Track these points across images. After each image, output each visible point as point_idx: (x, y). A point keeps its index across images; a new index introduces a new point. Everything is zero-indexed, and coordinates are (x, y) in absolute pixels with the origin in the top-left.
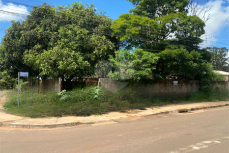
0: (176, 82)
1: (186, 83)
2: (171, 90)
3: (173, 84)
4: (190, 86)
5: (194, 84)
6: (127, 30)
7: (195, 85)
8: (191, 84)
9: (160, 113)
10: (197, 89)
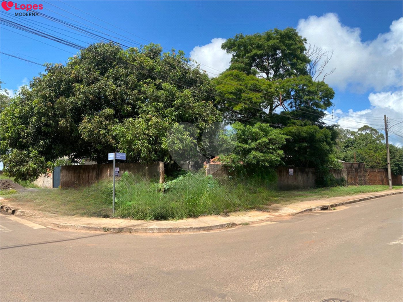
0: (291, 171)
1: (302, 171)
2: (286, 181)
3: (288, 172)
4: (306, 175)
5: (310, 173)
6: (243, 95)
7: (311, 175)
8: (307, 174)
9: (304, 211)
10: (313, 180)
